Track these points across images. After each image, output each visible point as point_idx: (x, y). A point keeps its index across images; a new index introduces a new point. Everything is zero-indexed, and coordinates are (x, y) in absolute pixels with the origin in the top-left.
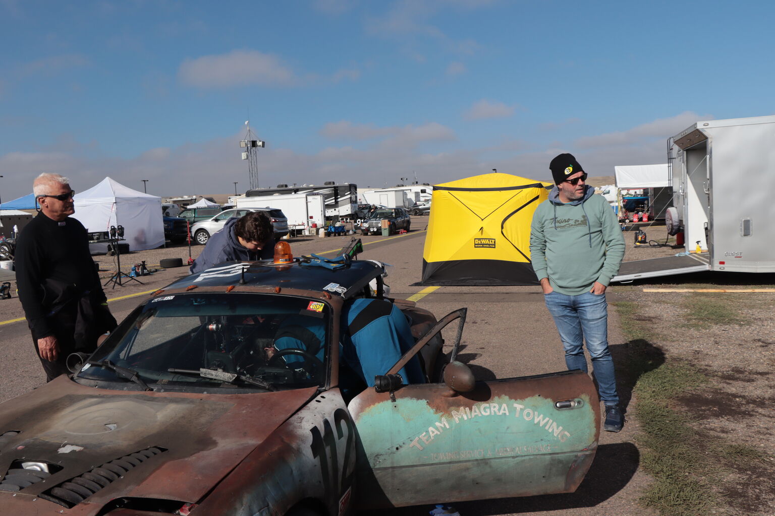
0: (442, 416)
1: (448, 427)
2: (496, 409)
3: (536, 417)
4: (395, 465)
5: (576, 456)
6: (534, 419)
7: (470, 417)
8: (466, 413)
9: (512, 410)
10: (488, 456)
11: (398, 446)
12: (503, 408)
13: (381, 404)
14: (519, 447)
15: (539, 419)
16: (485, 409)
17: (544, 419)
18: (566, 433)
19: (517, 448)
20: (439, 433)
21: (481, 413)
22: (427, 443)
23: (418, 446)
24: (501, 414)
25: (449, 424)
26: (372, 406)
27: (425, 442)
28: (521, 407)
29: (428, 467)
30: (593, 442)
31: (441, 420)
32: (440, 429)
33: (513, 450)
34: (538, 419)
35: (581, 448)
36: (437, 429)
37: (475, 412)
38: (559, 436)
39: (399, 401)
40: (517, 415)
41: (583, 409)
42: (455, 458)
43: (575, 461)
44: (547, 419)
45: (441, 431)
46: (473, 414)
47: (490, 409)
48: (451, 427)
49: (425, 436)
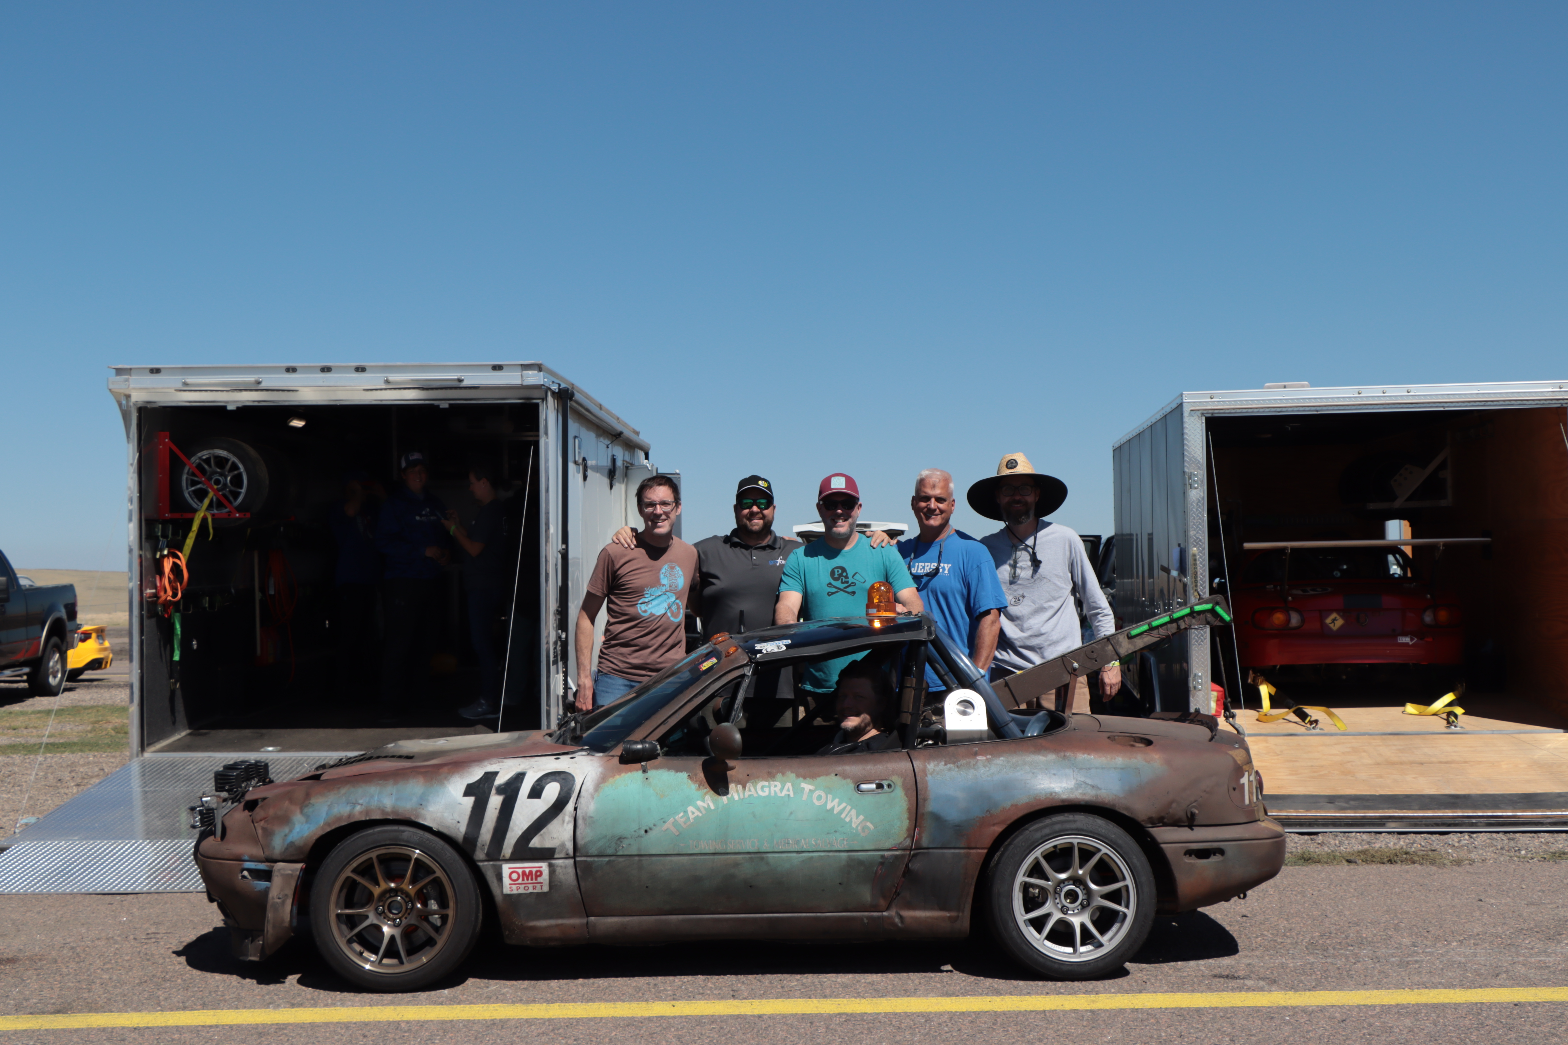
0: (706, 794)
1: (712, 807)
2: (777, 789)
3: (829, 802)
4: (643, 853)
5: (883, 857)
6: (826, 803)
7: (742, 797)
8: (737, 791)
9: (798, 791)
10: (764, 849)
11: (647, 828)
12: (786, 787)
13: (629, 774)
14: (805, 839)
15: (834, 804)
16: (762, 787)
17: (839, 805)
18: (869, 824)
19: (803, 841)
20: (700, 815)
21: (757, 792)
22: (684, 826)
23: (673, 829)
24: (783, 794)
25: (714, 803)
26: (617, 777)
27: (683, 825)
28: (811, 787)
29: (686, 858)
30: (905, 839)
31: (704, 798)
32: (703, 810)
33: (797, 842)
34: (832, 805)
35: (888, 845)
36: (698, 809)
37: (750, 790)
38: (859, 828)
39: (652, 773)
40: (805, 797)
41: (893, 794)
42: (720, 848)
43: (882, 864)
44: (844, 805)
45: (704, 812)
46: (747, 793)
47: (770, 788)
48: (717, 808)
49: (682, 817)
